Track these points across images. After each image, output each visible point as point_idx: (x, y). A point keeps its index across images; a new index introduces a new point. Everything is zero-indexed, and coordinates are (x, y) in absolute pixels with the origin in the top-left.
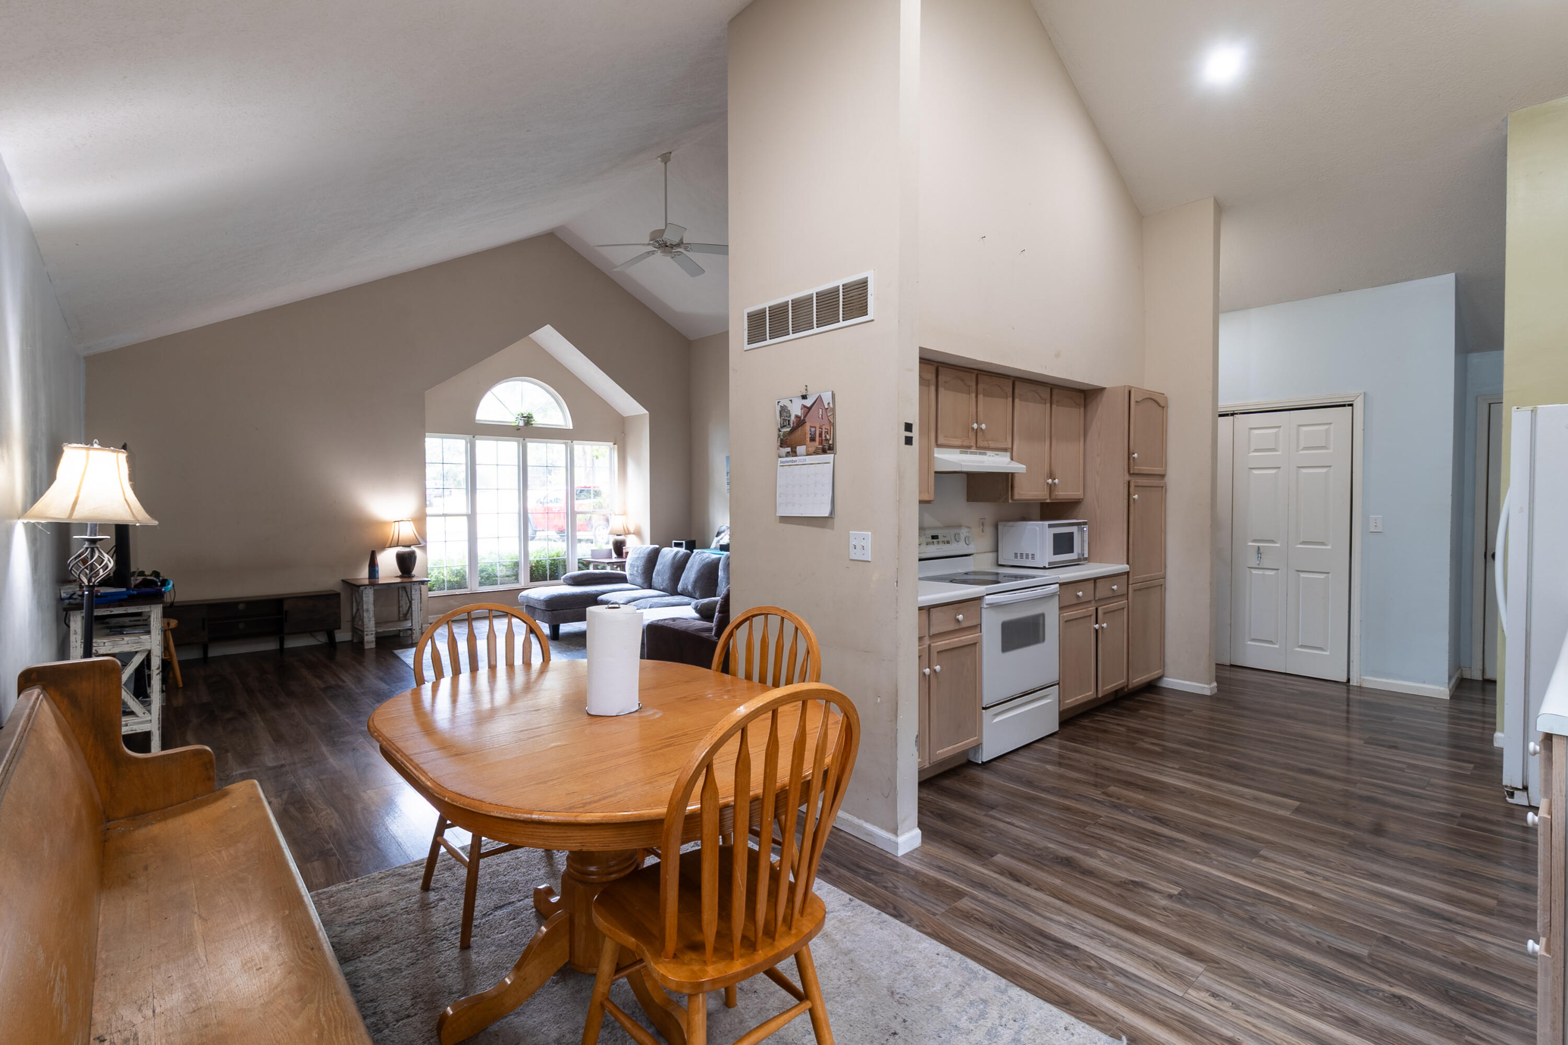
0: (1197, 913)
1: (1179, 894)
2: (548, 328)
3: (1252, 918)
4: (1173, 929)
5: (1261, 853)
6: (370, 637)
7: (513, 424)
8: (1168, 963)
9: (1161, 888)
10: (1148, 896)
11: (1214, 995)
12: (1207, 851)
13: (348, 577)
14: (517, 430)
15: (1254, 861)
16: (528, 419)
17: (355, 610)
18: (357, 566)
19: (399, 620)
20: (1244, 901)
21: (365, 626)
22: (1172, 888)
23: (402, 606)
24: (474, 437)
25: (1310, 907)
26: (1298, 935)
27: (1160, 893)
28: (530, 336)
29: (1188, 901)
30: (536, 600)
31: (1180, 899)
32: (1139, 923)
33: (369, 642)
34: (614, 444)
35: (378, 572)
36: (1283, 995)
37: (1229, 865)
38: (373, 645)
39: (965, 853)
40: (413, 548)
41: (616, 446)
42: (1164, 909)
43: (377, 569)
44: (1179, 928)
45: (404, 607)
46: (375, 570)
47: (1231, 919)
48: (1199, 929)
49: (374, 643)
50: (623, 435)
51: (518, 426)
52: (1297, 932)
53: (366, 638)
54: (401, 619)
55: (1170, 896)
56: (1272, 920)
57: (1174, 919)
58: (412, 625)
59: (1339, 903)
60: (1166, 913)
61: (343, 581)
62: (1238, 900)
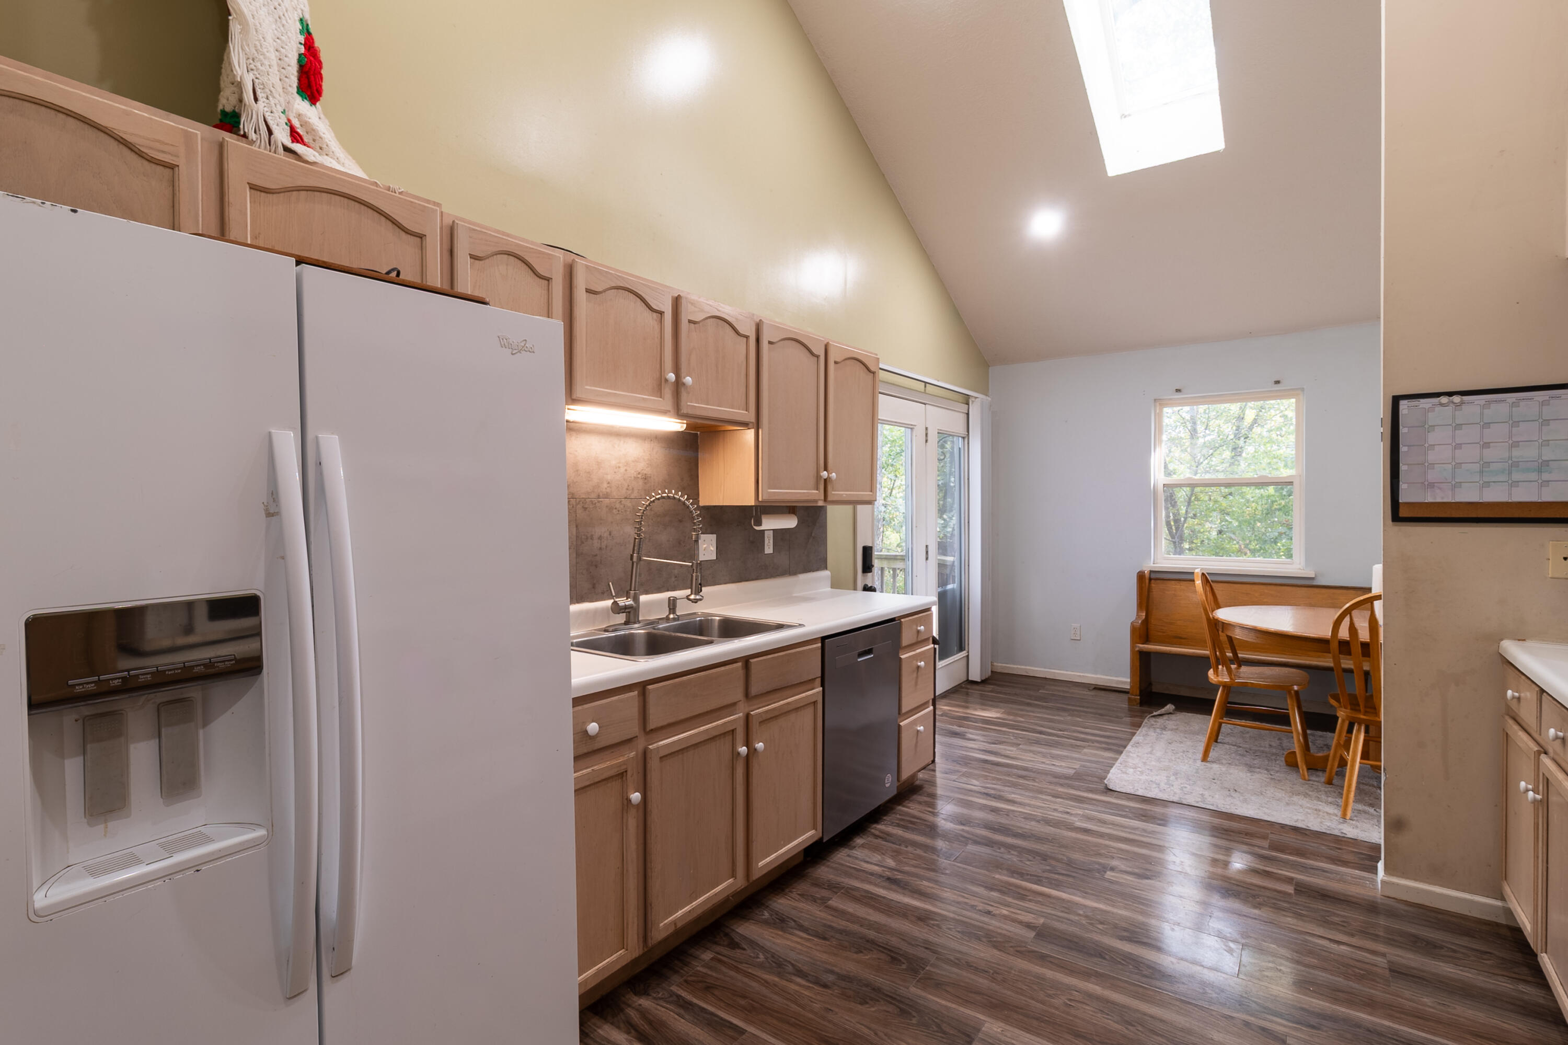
0: (1087, 858)
1: (1105, 872)
3: (1045, 860)
4: (1102, 844)
5: (1032, 934)
8: (1099, 824)
9: (1122, 876)
10: (1130, 867)
11: (1068, 813)
12: (1090, 928)
15: (1042, 921)
20: (1052, 873)
22: (1112, 876)
25: (997, 876)
26: (1013, 852)
27: (1121, 871)
29: (1097, 866)
31: (1104, 868)
32: (1126, 844)
36: (1028, 817)
37: (1067, 911)
39: (1327, 890)
42: (1112, 858)
44: (1097, 845)
47: (1060, 857)
48: (1083, 846)
52: (1013, 854)
55: (1112, 869)
56: (1029, 860)
57: (1103, 851)
59: (972, 882)
60: (1110, 854)
62: (1055, 873)
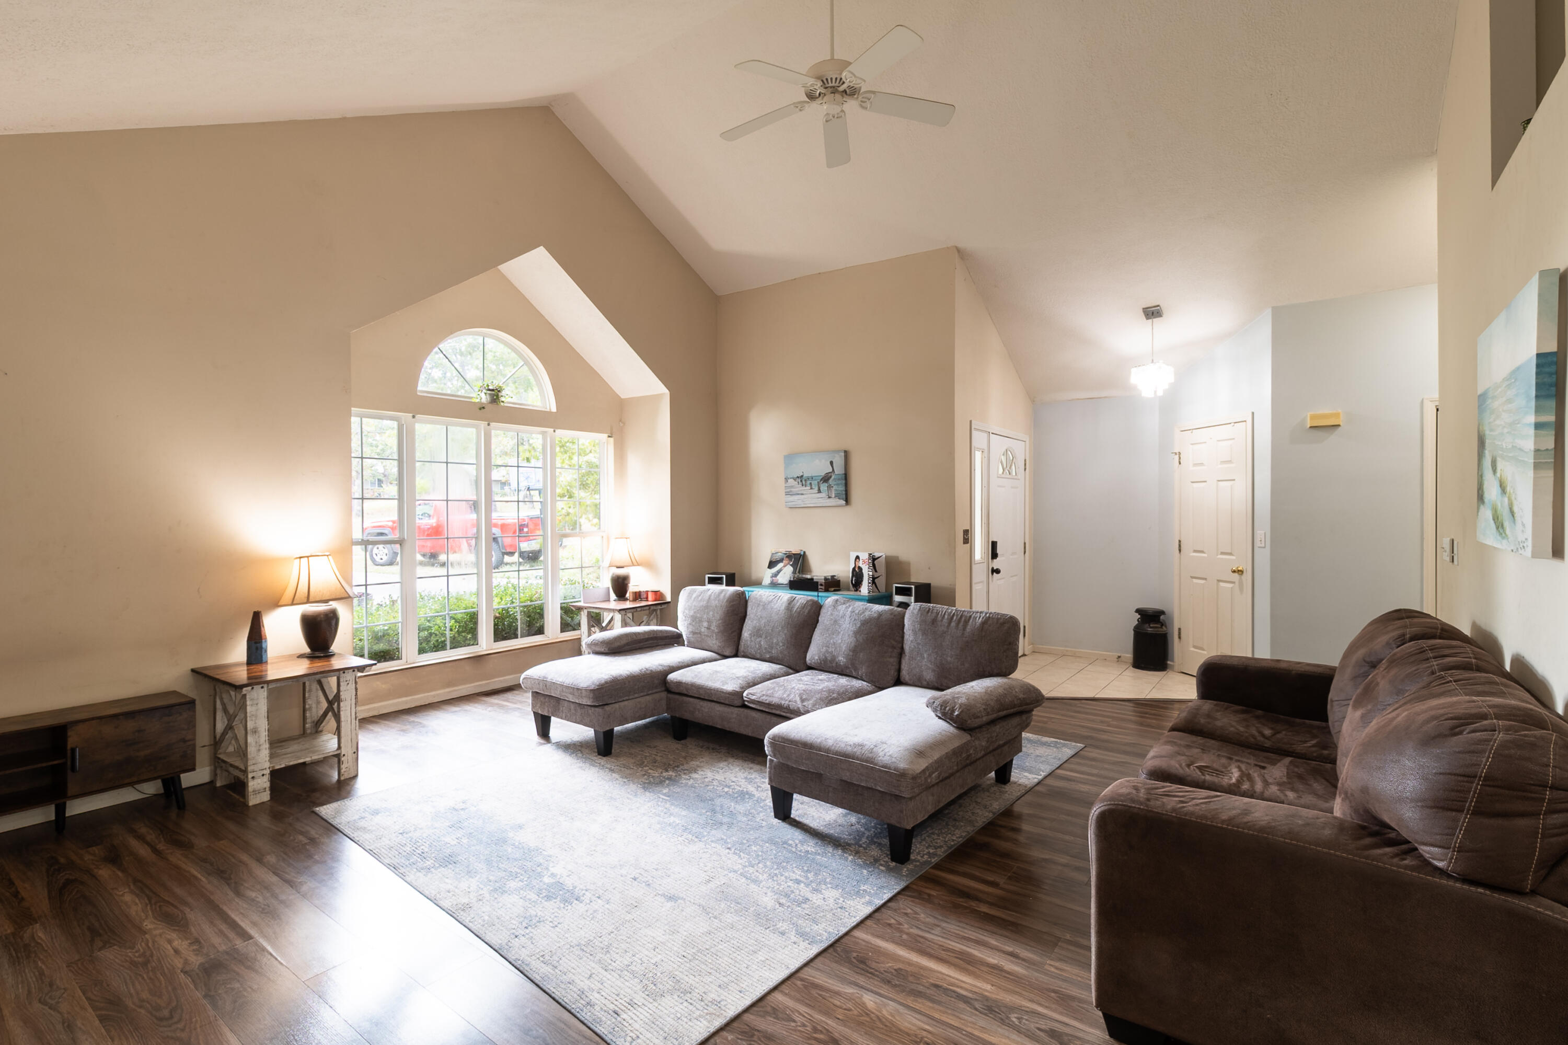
2: (541, 249)
6: (259, 781)
7: (473, 400)
13: (206, 662)
14: (480, 409)
16: (495, 395)
17: (220, 727)
18: (222, 638)
19: (304, 734)
21: (250, 763)
23: (310, 708)
24: (414, 417)
28: (501, 267)
30: (567, 687)
33: (256, 792)
34: (609, 437)
35: (266, 651)
38: (266, 797)
40: (334, 605)
41: (612, 440)
43: (264, 646)
45: (314, 710)
46: (261, 648)
49: (268, 792)
50: (621, 425)
51: (480, 403)
53: (252, 785)
54: (309, 731)
58: (339, 747)
61: (193, 671)
